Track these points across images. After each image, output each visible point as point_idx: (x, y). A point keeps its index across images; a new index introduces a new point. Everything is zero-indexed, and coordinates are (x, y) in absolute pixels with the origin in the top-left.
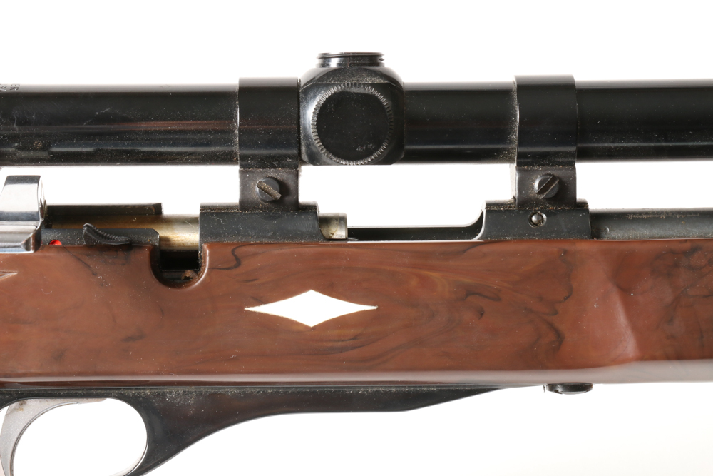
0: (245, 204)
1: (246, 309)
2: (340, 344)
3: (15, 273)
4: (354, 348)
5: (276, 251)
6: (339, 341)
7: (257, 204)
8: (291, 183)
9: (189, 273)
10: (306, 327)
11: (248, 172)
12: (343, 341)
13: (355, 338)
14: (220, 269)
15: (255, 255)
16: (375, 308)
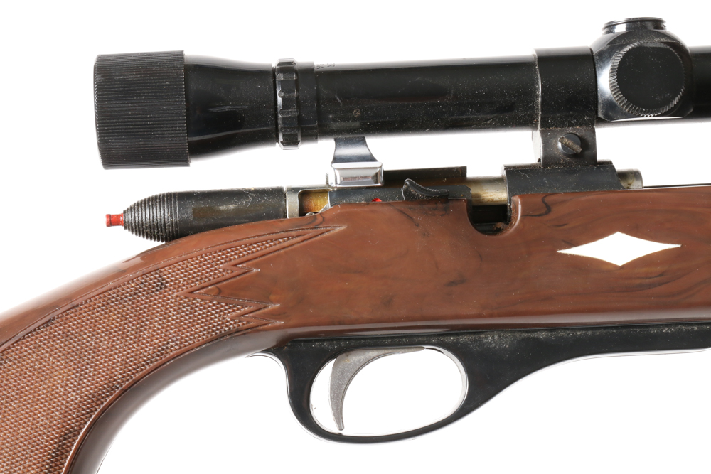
0: (547, 160)
1: (559, 252)
2: (647, 281)
3: (343, 228)
4: (660, 284)
5: (584, 198)
6: (647, 278)
7: (559, 160)
8: (589, 139)
9: (500, 225)
10: (615, 266)
11: (548, 131)
12: (650, 278)
13: (661, 275)
14: (532, 216)
15: (563, 202)
16: (679, 246)
